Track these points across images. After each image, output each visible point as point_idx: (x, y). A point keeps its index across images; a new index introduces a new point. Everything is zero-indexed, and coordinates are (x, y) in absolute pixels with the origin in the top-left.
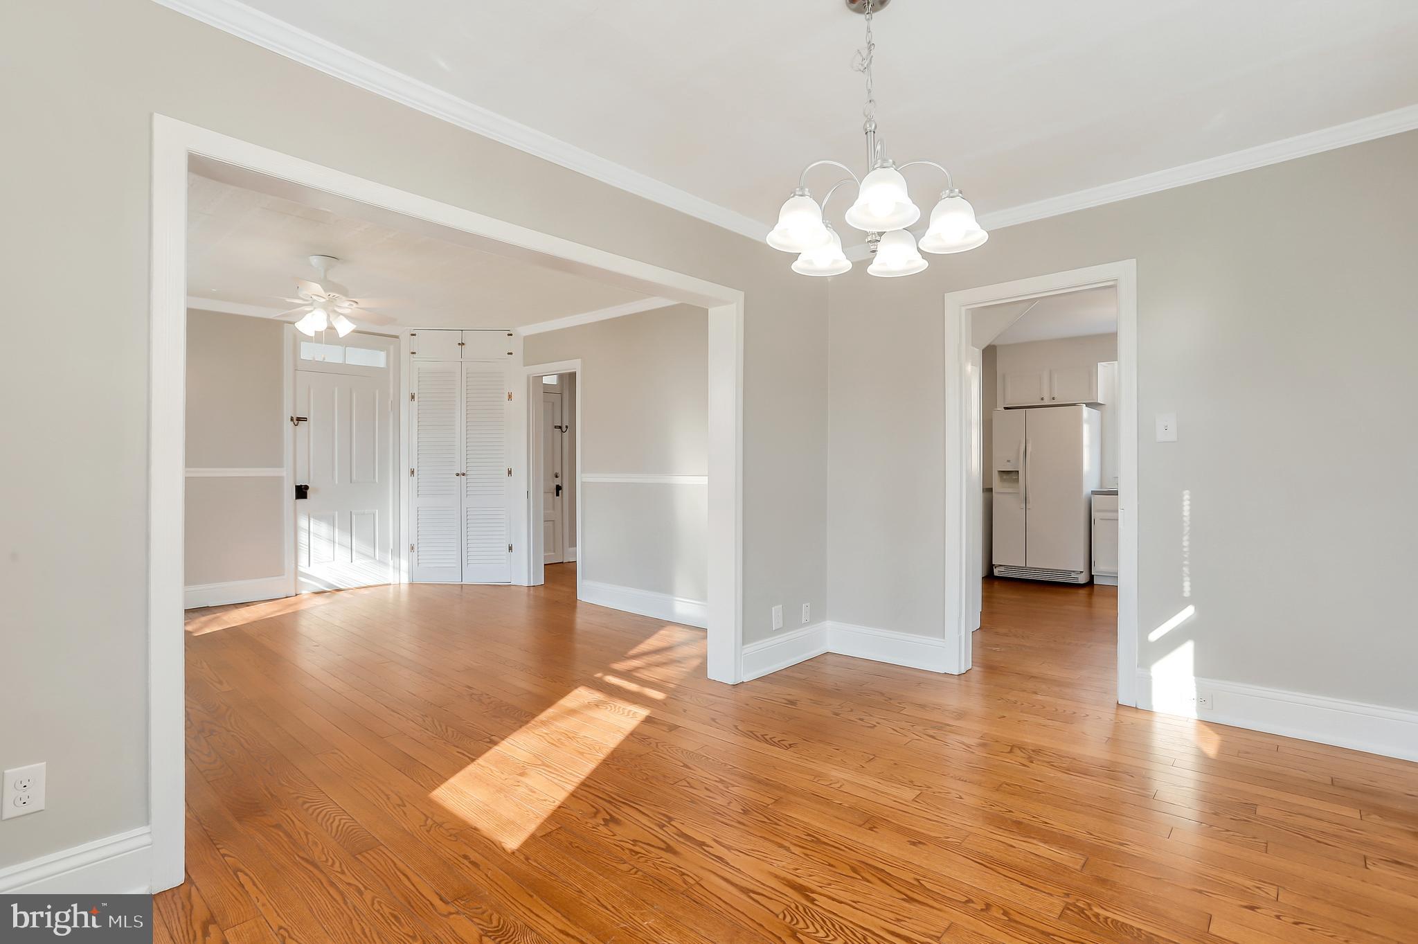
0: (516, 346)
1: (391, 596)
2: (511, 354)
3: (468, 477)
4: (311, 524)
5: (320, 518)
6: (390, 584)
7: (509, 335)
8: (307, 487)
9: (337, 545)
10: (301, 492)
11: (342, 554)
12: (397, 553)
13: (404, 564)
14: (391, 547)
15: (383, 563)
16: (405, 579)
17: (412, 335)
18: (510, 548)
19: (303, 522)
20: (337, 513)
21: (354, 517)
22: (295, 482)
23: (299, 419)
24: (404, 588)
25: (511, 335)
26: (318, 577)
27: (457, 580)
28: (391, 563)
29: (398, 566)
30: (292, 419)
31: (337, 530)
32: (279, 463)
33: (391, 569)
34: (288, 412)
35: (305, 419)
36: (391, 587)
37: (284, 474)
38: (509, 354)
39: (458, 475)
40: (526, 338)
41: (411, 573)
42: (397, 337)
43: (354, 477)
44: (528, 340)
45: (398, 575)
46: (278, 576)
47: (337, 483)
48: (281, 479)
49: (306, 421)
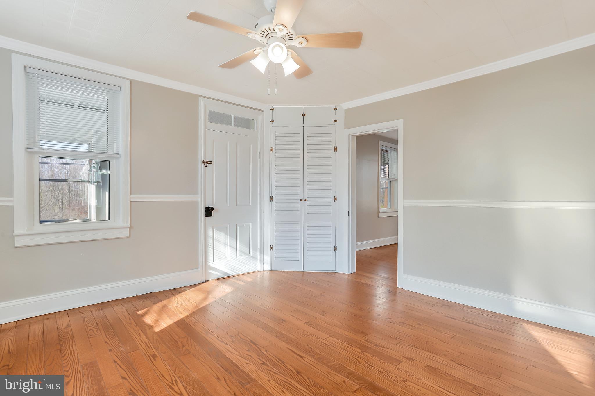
0: (340, 115)
1: (259, 279)
2: (336, 121)
3: (308, 202)
4: (214, 232)
5: (220, 230)
6: (258, 271)
7: (335, 109)
8: (212, 209)
9: (229, 247)
10: (209, 212)
11: (231, 253)
12: (262, 251)
13: (266, 258)
14: (259, 247)
15: (254, 258)
16: (267, 268)
17: (272, 110)
18: (335, 249)
19: (210, 232)
20: (229, 225)
21: (238, 228)
22: (205, 205)
23: (208, 162)
24: (267, 275)
25: (336, 109)
26: (217, 268)
27: (300, 269)
28: (259, 257)
29: (262, 259)
30: (203, 162)
31: (229, 237)
32: (196, 193)
33: (259, 262)
34: (201, 157)
35: (210, 162)
36: (259, 273)
37: (199, 200)
38: (335, 121)
39: (301, 200)
40: (347, 111)
41: (271, 264)
42: (262, 111)
43: (238, 202)
44: (348, 112)
45: (262, 265)
46: (195, 269)
47: (229, 205)
48: (196, 202)
49: (212, 163)
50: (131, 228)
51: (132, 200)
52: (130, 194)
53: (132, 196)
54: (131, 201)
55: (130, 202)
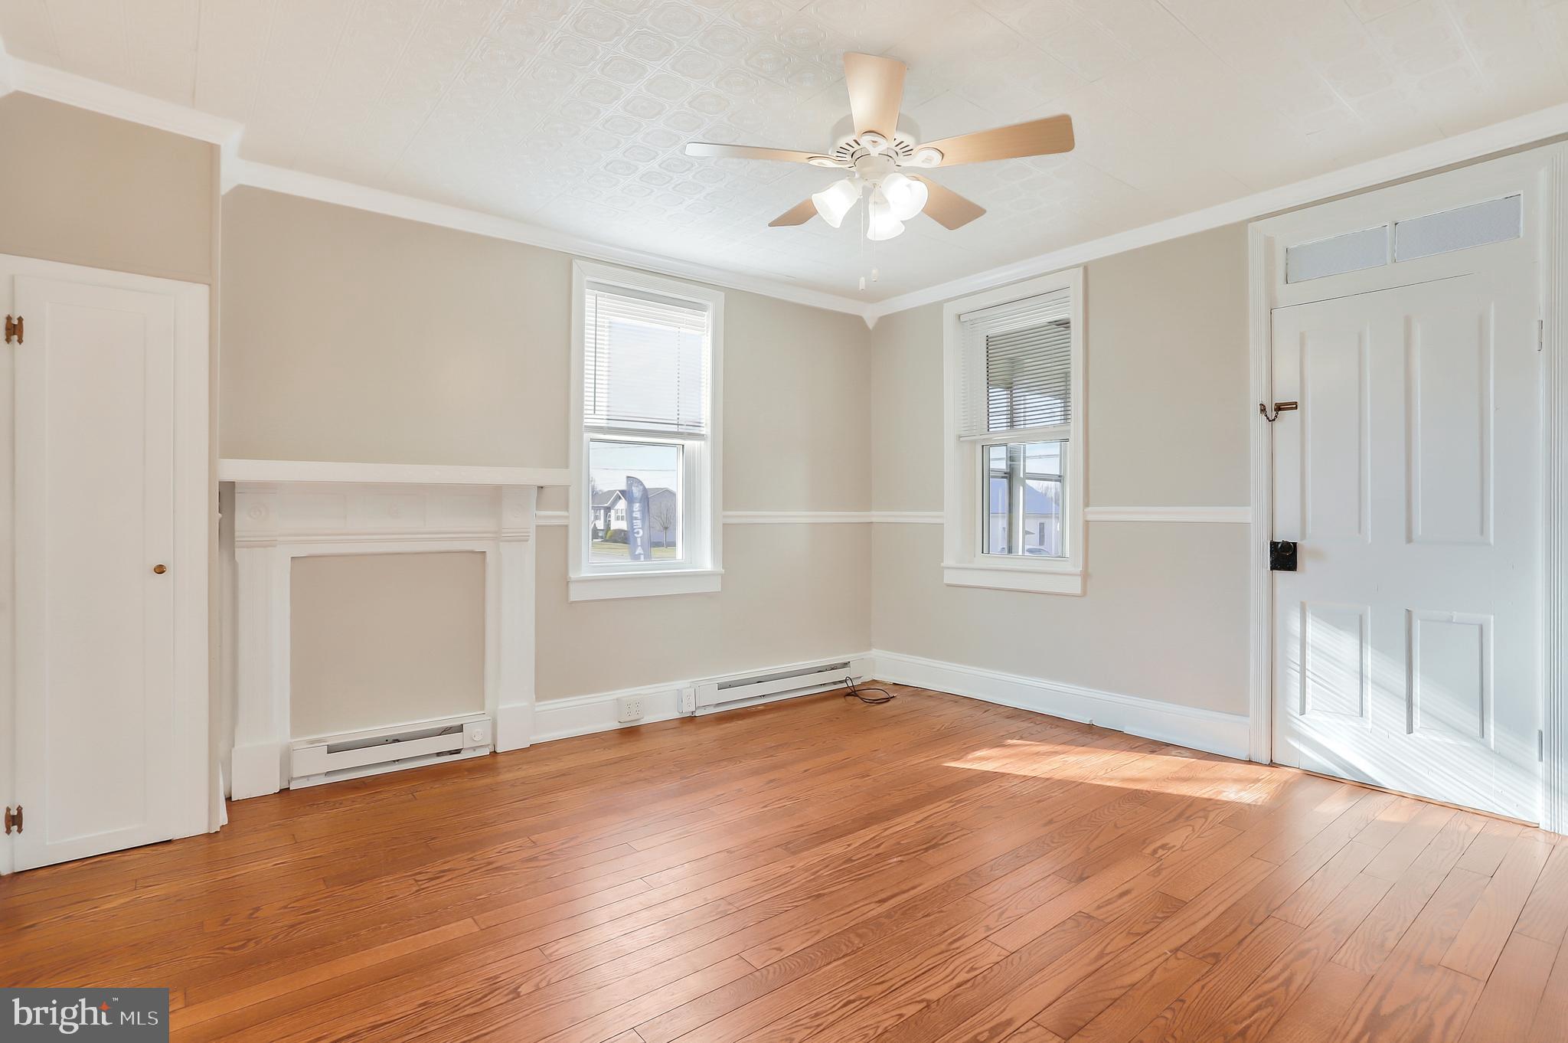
4: (1309, 626)
5: (1333, 619)
8: (1297, 546)
9: (1370, 687)
10: (1284, 556)
11: (1383, 709)
14: (1540, 724)
19: (1289, 620)
20: (1370, 609)
21: (1415, 621)
22: (1270, 536)
23: (1282, 408)
28: (1539, 769)
30: (1263, 409)
32: (1240, 500)
33: (1539, 786)
34: (1258, 394)
35: (1293, 406)
37: (1249, 517)
43: (1418, 530)
46: (1242, 715)
47: (1370, 541)
48: (1245, 526)
49: (1296, 408)
50: (1086, 576)
51: (1090, 517)
52: (1087, 504)
53: (1087, 510)
54: (1088, 519)
55: (1087, 523)
